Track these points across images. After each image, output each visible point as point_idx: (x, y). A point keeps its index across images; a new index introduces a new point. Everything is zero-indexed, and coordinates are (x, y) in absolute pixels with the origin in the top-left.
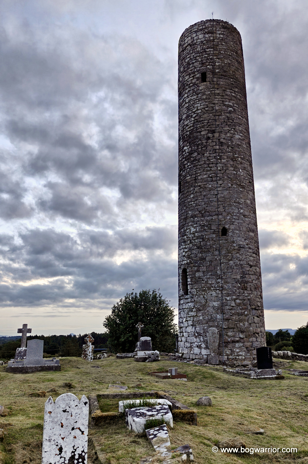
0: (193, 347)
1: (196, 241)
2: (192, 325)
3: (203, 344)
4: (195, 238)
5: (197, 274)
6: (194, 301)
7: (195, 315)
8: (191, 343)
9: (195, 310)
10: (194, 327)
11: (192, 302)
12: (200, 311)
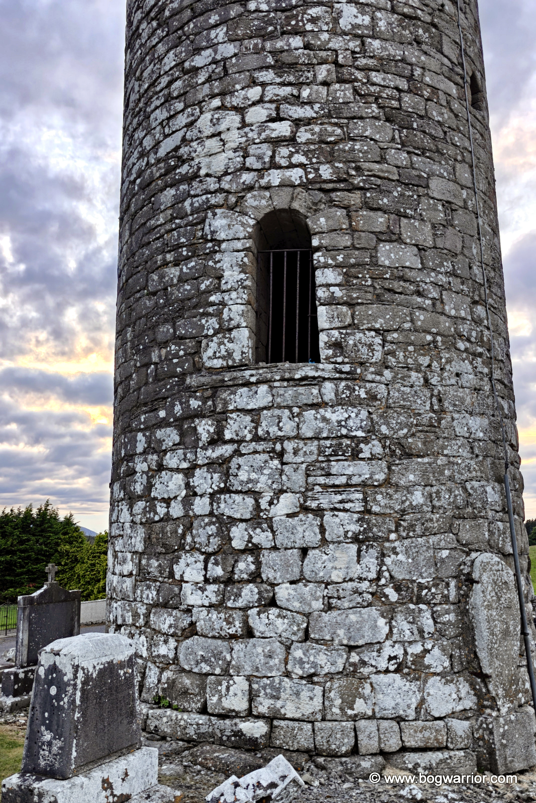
0: (366, 671)
1: (376, 77)
2: (356, 539)
3: (436, 652)
4: (371, 62)
5: (387, 254)
6: (373, 397)
7: (381, 477)
8: (351, 648)
9: (378, 449)
10: (373, 552)
11: (350, 402)
12: (409, 456)
